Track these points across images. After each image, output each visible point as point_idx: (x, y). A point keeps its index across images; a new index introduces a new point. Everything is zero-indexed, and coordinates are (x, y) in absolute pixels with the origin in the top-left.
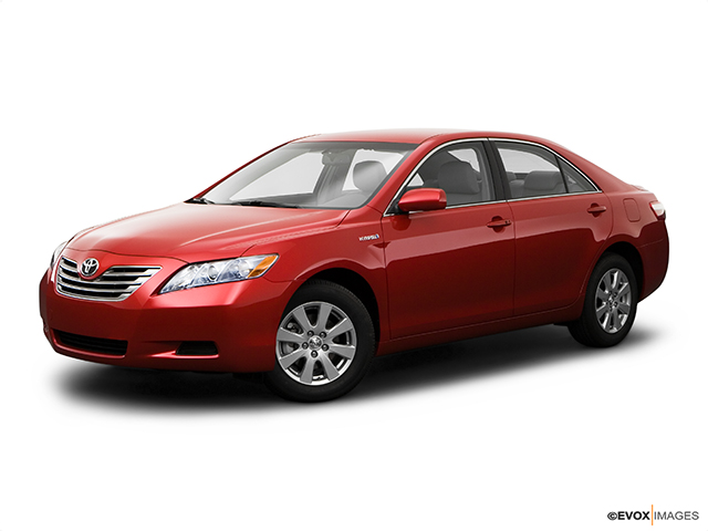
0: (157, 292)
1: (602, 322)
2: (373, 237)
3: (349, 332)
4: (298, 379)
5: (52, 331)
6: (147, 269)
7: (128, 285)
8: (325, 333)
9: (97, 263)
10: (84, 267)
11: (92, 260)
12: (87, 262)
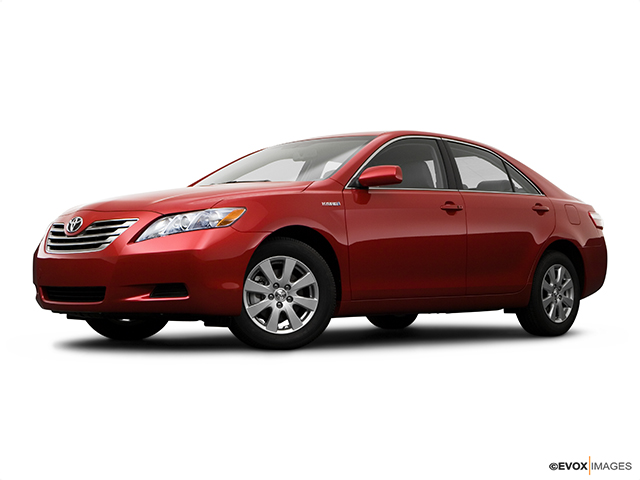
0: (133, 240)
1: (549, 312)
2: (334, 204)
3: (312, 286)
4: (264, 328)
5: (41, 289)
6: (125, 221)
7: (108, 236)
8: (290, 286)
9: (81, 220)
10: (70, 225)
11: (77, 218)
12: (73, 221)
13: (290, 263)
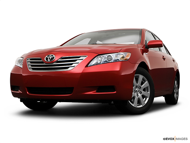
4: (133, 105)
5: (26, 88)
6: (80, 57)
7: (72, 64)
8: (140, 87)
9: (54, 56)
10: (47, 59)
11: (51, 55)
12: (48, 56)
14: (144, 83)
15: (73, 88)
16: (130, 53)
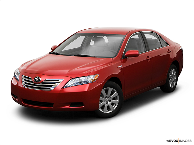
0: (63, 88)
1: (170, 85)
2: (120, 66)
3: (117, 96)
4: (103, 111)
5: (21, 99)
6: (59, 80)
7: (53, 86)
8: (110, 97)
9: (40, 78)
10: (35, 80)
11: (38, 77)
12: (36, 78)
13: (110, 89)
14: (113, 93)
15: (53, 103)
16: (99, 74)
